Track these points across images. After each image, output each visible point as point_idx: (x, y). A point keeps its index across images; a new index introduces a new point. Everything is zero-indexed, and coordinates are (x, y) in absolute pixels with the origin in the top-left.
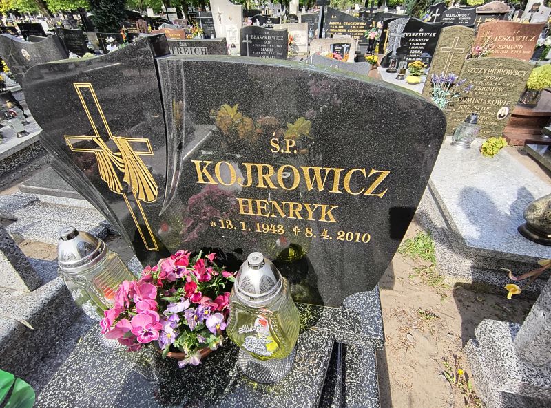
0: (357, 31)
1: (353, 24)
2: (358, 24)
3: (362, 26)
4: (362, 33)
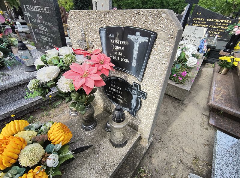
0: (219, 27)
1: (217, 20)
2: (222, 21)
3: (226, 23)
4: (224, 29)
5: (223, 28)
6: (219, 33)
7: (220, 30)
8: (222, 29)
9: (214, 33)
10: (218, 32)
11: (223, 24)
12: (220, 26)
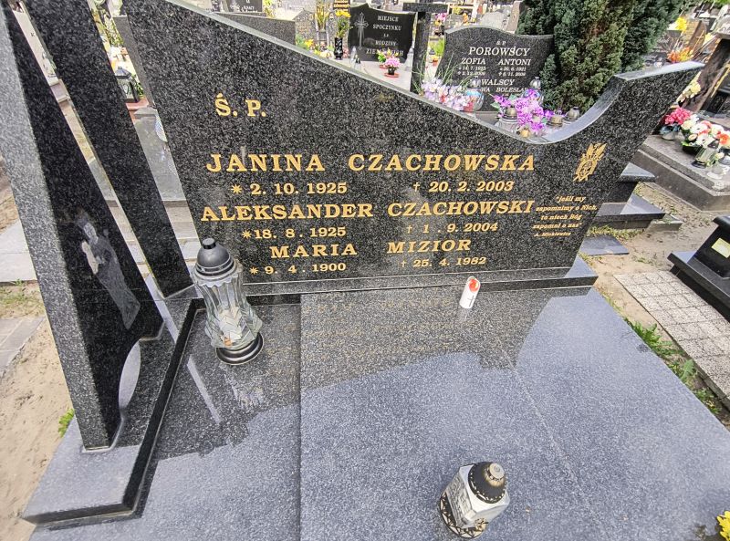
0: (455, 208)
1: (432, 162)
2: (472, 162)
3: (497, 175)
4: (493, 218)
5: (486, 207)
6: (465, 245)
7: (469, 228)
8: (479, 218)
9: (431, 246)
10: (459, 236)
11: (483, 186)
12: (465, 198)
